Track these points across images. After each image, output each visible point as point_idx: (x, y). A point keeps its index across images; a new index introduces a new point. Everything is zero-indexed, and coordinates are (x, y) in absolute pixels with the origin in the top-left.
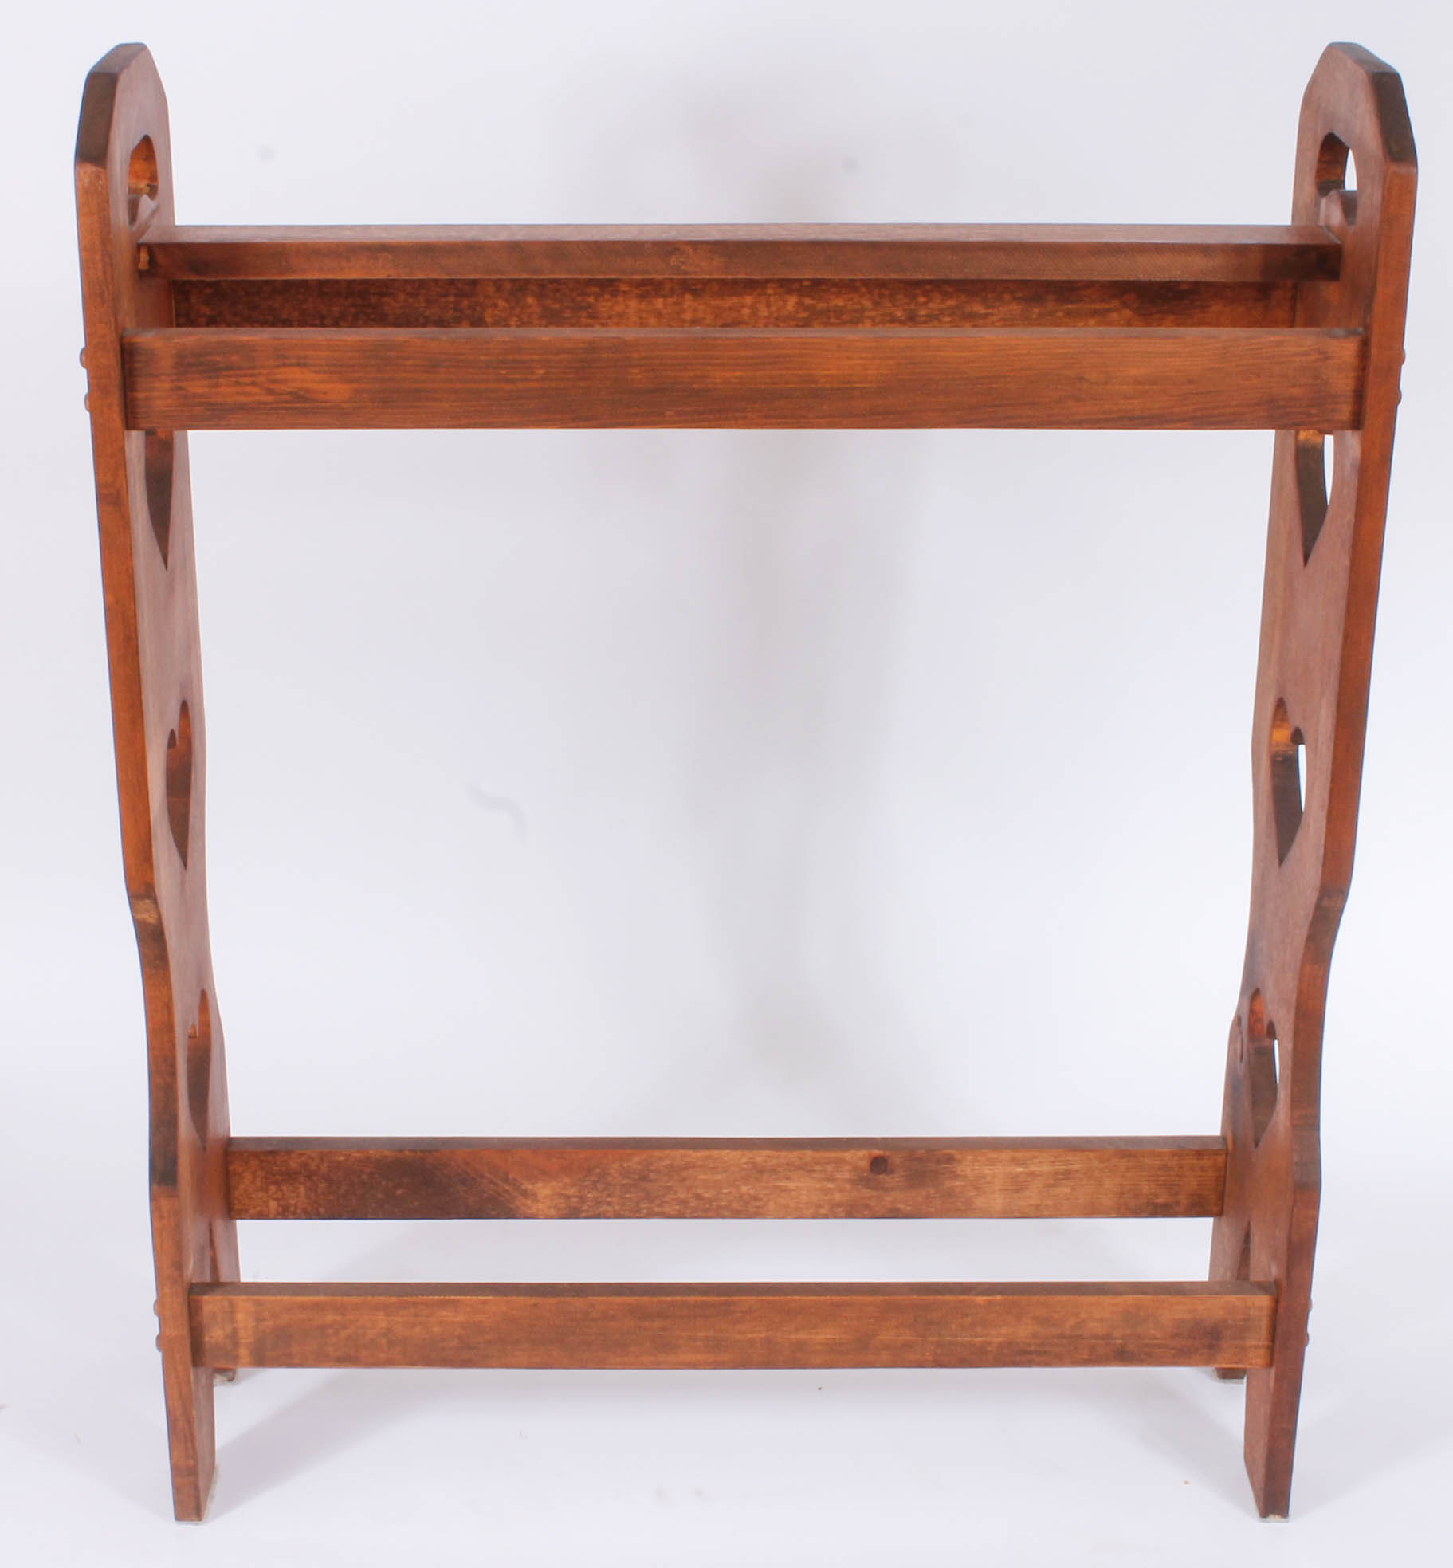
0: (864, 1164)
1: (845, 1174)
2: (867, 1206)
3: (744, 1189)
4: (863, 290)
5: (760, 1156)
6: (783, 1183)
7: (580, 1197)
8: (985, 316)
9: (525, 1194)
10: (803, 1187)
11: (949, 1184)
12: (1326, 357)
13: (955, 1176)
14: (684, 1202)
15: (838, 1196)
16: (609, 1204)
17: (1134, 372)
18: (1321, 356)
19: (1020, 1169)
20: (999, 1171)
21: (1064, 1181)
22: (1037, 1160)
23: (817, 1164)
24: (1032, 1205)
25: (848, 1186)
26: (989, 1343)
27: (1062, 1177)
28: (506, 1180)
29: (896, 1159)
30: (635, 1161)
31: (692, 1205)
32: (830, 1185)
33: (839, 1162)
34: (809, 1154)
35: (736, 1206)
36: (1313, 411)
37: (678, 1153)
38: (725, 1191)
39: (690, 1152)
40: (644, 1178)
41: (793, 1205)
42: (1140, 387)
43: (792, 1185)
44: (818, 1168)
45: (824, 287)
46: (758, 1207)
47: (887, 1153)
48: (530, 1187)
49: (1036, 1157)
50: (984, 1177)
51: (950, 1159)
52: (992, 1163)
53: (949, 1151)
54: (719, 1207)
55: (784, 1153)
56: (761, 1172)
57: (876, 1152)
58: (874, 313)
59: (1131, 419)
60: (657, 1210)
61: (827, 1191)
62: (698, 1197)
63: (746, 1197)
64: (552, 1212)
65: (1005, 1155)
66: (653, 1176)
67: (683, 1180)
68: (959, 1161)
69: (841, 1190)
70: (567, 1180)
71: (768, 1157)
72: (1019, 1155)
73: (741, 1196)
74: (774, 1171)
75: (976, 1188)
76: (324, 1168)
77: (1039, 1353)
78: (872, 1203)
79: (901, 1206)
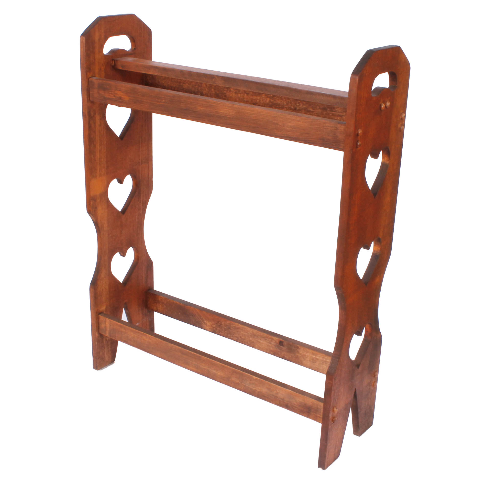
0: (278, 342)
1: (273, 343)
2: (278, 354)
3: (251, 339)
4: (284, 99)
5: (255, 331)
6: (259, 340)
7: (216, 328)
8: (313, 112)
9: (204, 323)
10: (264, 343)
11: (297, 354)
12: (337, 129)
13: (299, 353)
14: (237, 337)
15: (271, 349)
16: (222, 332)
17: (290, 124)
18: (336, 128)
19: (314, 356)
20: (309, 354)
21: (324, 364)
22: (318, 355)
23: (268, 338)
24: (317, 368)
25: (274, 347)
26: (256, 390)
27: (324, 362)
28: (201, 318)
29: (285, 343)
30: (228, 322)
31: (239, 339)
32: (270, 345)
33: (272, 339)
34: (265, 335)
35: (249, 343)
36: (334, 144)
37: (237, 324)
38: (247, 338)
39: (240, 325)
40: (229, 328)
41: (261, 347)
42: (292, 129)
43: (261, 342)
44: (267, 339)
45: (275, 97)
46: (253, 345)
47: (283, 341)
48: (206, 322)
49: (317, 354)
50: (306, 355)
51: (298, 348)
52: (308, 352)
53: (298, 345)
54: (245, 342)
55: (260, 332)
56: (255, 335)
57: (281, 339)
58: (286, 106)
59: (290, 138)
60: (232, 338)
61: (269, 346)
62: (241, 337)
63: (251, 341)
64: (210, 330)
65: (311, 351)
66: (231, 328)
67: (238, 332)
68: (300, 349)
69: (272, 347)
70: (213, 323)
71: (257, 332)
72: (314, 352)
73: (250, 340)
74: (257, 336)
75: (304, 358)
76: (165, 302)
77: (267, 398)
78: (279, 353)
79: (286, 357)
